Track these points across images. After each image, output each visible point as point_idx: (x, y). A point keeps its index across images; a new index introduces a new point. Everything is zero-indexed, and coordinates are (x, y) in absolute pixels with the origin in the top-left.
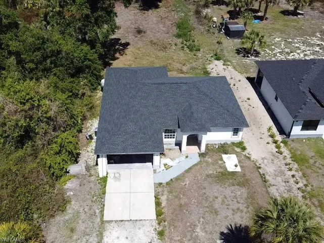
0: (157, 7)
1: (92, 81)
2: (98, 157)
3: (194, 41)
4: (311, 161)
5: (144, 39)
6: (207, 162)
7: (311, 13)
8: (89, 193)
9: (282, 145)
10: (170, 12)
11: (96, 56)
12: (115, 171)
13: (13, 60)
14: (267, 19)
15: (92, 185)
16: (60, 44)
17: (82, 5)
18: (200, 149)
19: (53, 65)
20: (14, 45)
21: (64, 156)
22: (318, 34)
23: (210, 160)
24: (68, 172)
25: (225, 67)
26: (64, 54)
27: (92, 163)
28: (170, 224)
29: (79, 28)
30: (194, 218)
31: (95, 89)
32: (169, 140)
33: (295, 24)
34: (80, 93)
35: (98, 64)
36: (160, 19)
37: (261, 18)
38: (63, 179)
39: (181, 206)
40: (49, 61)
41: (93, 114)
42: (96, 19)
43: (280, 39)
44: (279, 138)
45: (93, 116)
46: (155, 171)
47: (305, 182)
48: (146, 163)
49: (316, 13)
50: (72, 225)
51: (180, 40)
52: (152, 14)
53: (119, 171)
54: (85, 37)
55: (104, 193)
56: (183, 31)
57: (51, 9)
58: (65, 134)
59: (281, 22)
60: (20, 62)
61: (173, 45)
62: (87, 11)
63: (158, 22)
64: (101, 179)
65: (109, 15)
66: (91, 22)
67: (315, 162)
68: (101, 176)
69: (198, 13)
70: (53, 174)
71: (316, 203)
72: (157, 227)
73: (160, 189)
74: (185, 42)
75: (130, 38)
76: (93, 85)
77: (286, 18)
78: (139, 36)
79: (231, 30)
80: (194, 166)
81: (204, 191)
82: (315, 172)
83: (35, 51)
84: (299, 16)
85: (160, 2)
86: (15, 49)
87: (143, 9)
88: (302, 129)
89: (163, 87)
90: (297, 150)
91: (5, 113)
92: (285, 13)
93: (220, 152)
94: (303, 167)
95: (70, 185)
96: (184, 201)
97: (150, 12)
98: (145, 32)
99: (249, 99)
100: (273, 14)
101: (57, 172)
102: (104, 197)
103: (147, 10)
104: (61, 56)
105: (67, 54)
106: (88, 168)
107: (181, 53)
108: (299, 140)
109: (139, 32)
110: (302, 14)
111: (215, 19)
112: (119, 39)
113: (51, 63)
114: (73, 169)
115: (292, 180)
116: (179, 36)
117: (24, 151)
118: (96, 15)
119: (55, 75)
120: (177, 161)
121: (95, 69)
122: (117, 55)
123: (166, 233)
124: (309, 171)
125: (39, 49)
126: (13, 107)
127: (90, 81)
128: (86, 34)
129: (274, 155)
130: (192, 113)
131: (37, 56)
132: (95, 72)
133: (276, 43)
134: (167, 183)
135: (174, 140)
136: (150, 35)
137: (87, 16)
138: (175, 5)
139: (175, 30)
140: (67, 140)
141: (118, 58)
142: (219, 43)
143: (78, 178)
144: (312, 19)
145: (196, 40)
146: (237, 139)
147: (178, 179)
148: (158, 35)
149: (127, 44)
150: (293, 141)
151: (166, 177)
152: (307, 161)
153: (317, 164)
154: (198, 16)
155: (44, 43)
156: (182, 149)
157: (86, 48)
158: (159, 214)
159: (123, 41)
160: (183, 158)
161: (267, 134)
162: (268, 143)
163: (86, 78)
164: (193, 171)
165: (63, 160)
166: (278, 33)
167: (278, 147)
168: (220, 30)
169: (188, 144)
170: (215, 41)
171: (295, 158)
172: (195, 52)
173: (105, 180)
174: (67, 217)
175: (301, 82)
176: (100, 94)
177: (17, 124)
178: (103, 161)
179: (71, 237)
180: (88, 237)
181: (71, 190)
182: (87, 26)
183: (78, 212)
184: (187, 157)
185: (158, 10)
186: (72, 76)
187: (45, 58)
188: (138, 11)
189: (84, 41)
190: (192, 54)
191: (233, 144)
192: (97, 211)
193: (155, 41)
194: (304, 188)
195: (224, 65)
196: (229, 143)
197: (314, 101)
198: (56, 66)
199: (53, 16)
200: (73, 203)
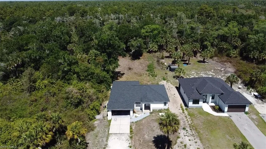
0: (139, 59)
1: (107, 86)
2: (108, 111)
3: (154, 73)
4: (196, 115)
5: (132, 72)
6: (153, 116)
7: (212, 62)
8: (104, 125)
9: (185, 110)
10: (145, 61)
11: (109, 77)
12: (114, 118)
13: (75, 75)
14: (190, 64)
15: (105, 122)
16: (95, 70)
17: (104, 56)
18: (150, 111)
19: (91, 78)
20: (77, 70)
21: (94, 111)
22: (212, 71)
23: (154, 115)
24: (95, 118)
25: (167, 83)
26: (96, 74)
27: (106, 115)
28: (135, 134)
29: (103, 65)
30: (145, 132)
31: (108, 90)
32: (138, 107)
33: (203, 66)
34: (101, 91)
35: (110, 80)
36: (140, 64)
37: (187, 64)
38: (93, 120)
39: (140, 129)
40: (89, 77)
41: (107, 99)
42: (110, 62)
43: (194, 72)
44: (184, 108)
45: (106, 100)
46: (131, 118)
47: (192, 122)
48: (127, 115)
49: (214, 62)
50: (97, 135)
51: (148, 72)
52: (137, 62)
53: (116, 118)
54: (105, 69)
55: (110, 125)
56: (150, 69)
57: (91, 58)
58: (95, 102)
59: (196, 65)
60: (78, 76)
61: (145, 74)
62: (106, 58)
63: (139, 65)
64: (109, 120)
65: (116, 60)
66: (108, 63)
67: (197, 116)
68: (109, 119)
69: (158, 61)
70: (89, 118)
71: (194, 129)
72: (130, 135)
73: (132, 124)
74: (150, 73)
75: (125, 72)
76: (107, 88)
77: (200, 64)
78: (130, 71)
79: (171, 68)
80: (147, 116)
81: (150, 124)
82: (196, 119)
83: (84, 72)
84: (206, 63)
85: (141, 57)
86: (77, 71)
87: (133, 60)
88: (193, 104)
89: (136, 86)
90: (191, 111)
91: (73, 93)
92: (200, 62)
93: (159, 112)
94: (192, 117)
95: (96, 123)
96: (141, 127)
97: (136, 61)
98: (132, 69)
99: (174, 94)
100: (194, 62)
101: (91, 117)
102: (110, 126)
103: (134, 60)
104: (95, 75)
105: (97, 74)
106: (104, 117)
107: (148, 78)
108: (192, 108)
109: (130, 69)
110: (207, 62)
111: (166, 64)
112: (120, 72)
113: (90, 77)
114: (98, 117)
115: (186, 121)
116: (148, 71)
117: (78, 109)
118: (110, 60)
119: (92, 82)
120: (140, 115)
121: (109, 82)
122: (119, 78)
123: (133, 137)
124: (194, 119)
125: (86, 72)
126: (76, 91)
127: (106, 86)
128: (105, 67)
129: (181, 113)
130: (147, 96)
131: (85, 74)
132: (108, 83)
133: (192, 74)
134: (135, 122)
135: (140, 107)
136: (135, 70)
137: (106, 60)
138: (148, 58)
139: (147, 68)
140: (96, 105)
141: (119, 79)
142: (166, 74)
143: (100, 120)
144: (212, 64)
145: (155, 73)
146: (166, 107)
147: (140, 121)
148: (138, 70)
149: (124, 74)
150: (190, 109)
151: (135, 120)
152: (194, 115)
153: (198, 116)
154: (158, 63)
155: (88, 69)
156: (143, 111)
157: (105, 73)
158: (131, 132)
159: (122, 73)
160: (143, 114)
161: (180, 106)
162: (179, 109)
163: (104, 85)
164: (146, 118)
165: (94, 113)
166: (194, 70)
167: (183, 111)
168: (167, 68)
169: (145, 109)
170: (164, 73)
171: (189, 115)
172: (154, 77)
173: (110, 121)
174: (94, 133)
175: (193, 85)
176: (110, 92)
177: (77, 97)
178: (110, 113)
179: (96, 138)
180: (102, 138)
181: (96, 124)
182: (106, 64)
183: (99, 131)
184: (145, 114)
185: (140, 60)
186: (99, 83)
187: (88, 75)
188: (130, 60)
189: (104, 70)
190: (153, 78)
191: (165, 109)
192: (107, 131)
193: (137, 73)
194: (191, 124)
195: (167, 82)
196: (163, 109)
197: (197, 92)
198: (92, 79)
199: (92, 60)
200: (97, 128)
